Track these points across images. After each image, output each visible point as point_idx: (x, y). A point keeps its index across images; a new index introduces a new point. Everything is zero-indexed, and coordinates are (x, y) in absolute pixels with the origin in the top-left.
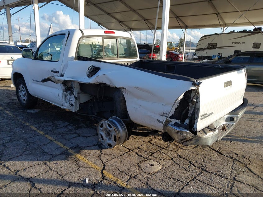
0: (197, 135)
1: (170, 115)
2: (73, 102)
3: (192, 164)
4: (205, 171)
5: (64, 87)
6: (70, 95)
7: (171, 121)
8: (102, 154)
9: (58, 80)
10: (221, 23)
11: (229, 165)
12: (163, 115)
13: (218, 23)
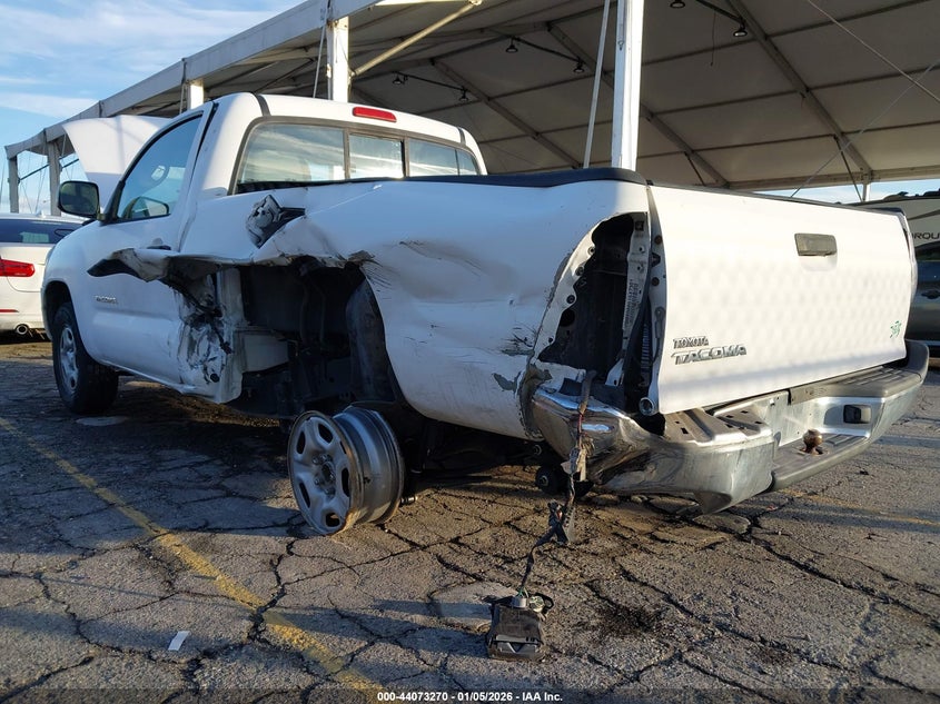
0: (662, 433)
1: (543, 343)
2: (215, 366)
3: (677, 605)
4: (733, 631)
5: (189, 307)
6: (210, 339)
7: (548, 376)
8: (292, 554)
9: (149, 263)
10: (854, 168)
11: (852, 616)
12: (515, 348)
13: (841, 168)
